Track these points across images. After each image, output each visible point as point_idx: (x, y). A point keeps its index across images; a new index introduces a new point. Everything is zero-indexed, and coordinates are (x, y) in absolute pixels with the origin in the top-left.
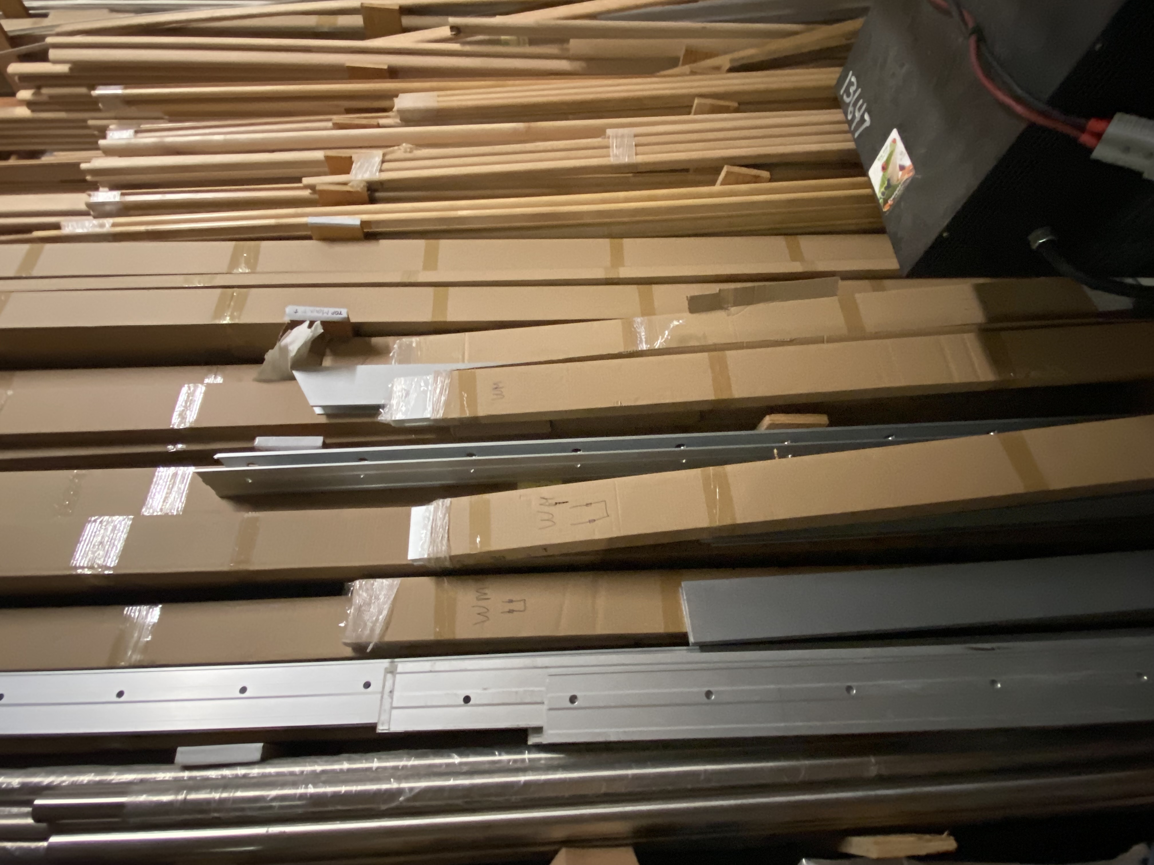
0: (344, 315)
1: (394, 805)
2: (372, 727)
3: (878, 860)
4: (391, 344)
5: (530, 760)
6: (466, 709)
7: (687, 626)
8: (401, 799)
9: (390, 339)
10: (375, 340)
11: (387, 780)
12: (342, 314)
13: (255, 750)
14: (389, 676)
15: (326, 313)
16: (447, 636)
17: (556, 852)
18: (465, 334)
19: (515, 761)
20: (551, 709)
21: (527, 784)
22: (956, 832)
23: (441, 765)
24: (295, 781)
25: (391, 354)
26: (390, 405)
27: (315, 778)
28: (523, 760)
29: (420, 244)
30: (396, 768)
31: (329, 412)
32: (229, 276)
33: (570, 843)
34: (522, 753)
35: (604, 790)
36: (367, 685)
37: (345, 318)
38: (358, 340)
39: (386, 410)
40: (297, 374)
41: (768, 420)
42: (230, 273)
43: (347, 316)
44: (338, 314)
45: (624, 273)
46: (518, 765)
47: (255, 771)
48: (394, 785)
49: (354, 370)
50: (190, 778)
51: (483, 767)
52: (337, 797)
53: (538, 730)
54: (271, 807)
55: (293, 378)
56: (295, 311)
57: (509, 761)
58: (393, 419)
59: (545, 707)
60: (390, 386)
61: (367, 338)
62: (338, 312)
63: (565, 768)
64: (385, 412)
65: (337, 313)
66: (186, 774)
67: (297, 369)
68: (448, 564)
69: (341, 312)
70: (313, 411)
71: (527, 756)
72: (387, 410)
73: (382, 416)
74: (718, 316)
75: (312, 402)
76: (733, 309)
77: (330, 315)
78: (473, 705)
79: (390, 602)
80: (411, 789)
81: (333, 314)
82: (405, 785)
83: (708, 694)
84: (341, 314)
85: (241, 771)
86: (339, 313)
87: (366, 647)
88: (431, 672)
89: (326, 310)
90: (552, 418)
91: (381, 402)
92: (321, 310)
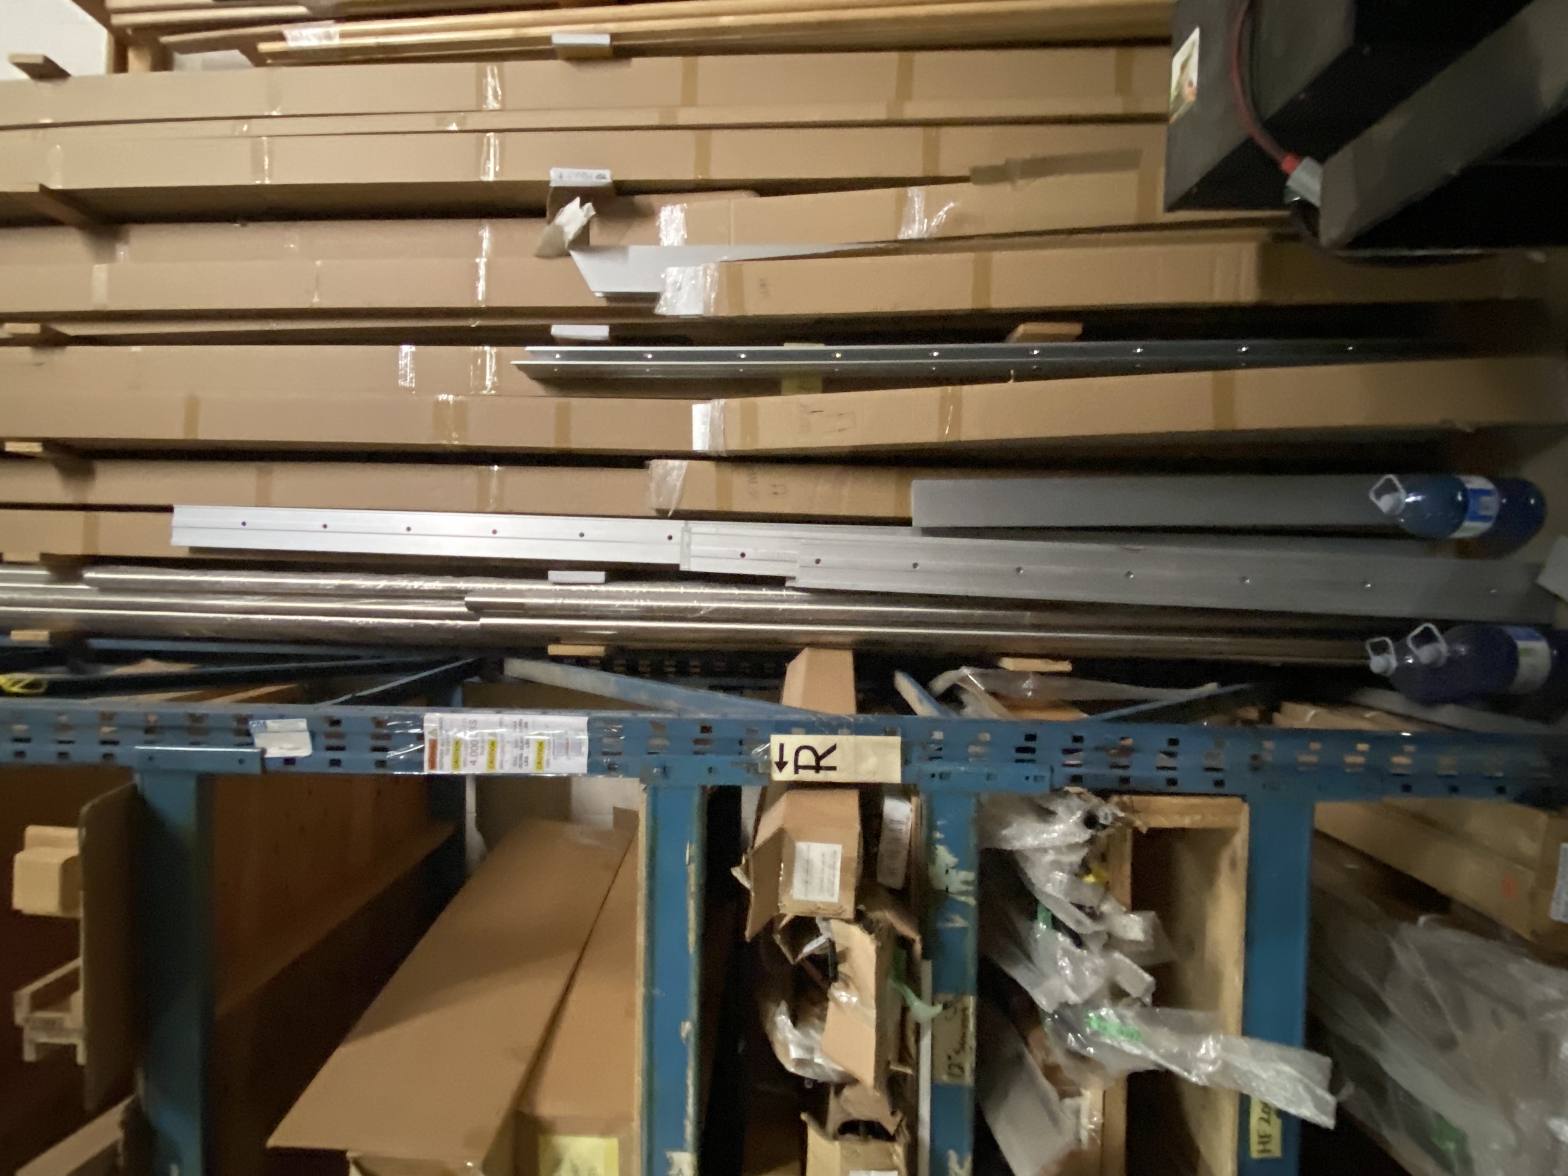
0: (608, 179)
1: (697, 615)
2: (677, 566)
3: (1013, 671)
5: (787, 596)
6: (742, 561)
7: (914, 512)
8: (702, 612)
10: (640, 199)
11: (692, 600)
12: (606, 178)
13: (601, 576)
14: (685, 533)
15: (590, 176)
16: (726, 508)
17: (802, 649)
19: (776, 595)
20: (801, 566)
21: (784, 610)
22: (1074, 661)
23: (725, 594)
24: (632, 596)
25: (657, 224)
26: (665, 298)
27: (642, 596)
28: (782, 595)
29: (676, 62)
30: (696, 594)
31: (609, 296)
32: (478, 115)
33: (811, 645)
34: (781, 590)
35: (835, 617)
36: (670, 538)
37: (609, 183)
38: (622, 200)
39: (661, 303)
40: (572, 253)
41: (1022, 329)
42: (480, 111)
43: (611, 180)
45: (911, 111)
46: (779, 598)
47: (603, 588)
48: (695, 604)
50: (560, 590)
51: (756, 598)
52: (660, 609)
53: (793, 578)
54: (620, 611)
55: (569, 255)
56: (560, 176)
57: (772, 595)
58: (669, 313)
59: (797, 566)
60: (663, 276)
61: (630, 197)
63: (810, 602)
64: (661, 305)
65: (600, 177)
66: (558, 587)
67: (573, 249)
68: (725, 455)
71: (784, 593)
72: (663, 303)
73: (658, 309)
74: (1003, 190)
75: (593, 289)
76: (1021, 182)
77: (594, 179)
78: (747, 559)
79: (681, 479)
80: (708, 608)
81: (597, 178)
82: (703, 605)
83: (915, 565)
84: (604, 178)
85: (593, 588)
86: (603, 176)
87: (667, 512)
88: (716, 534)
89: (589, 172)
91: (656, 290)
92: (585, 173)
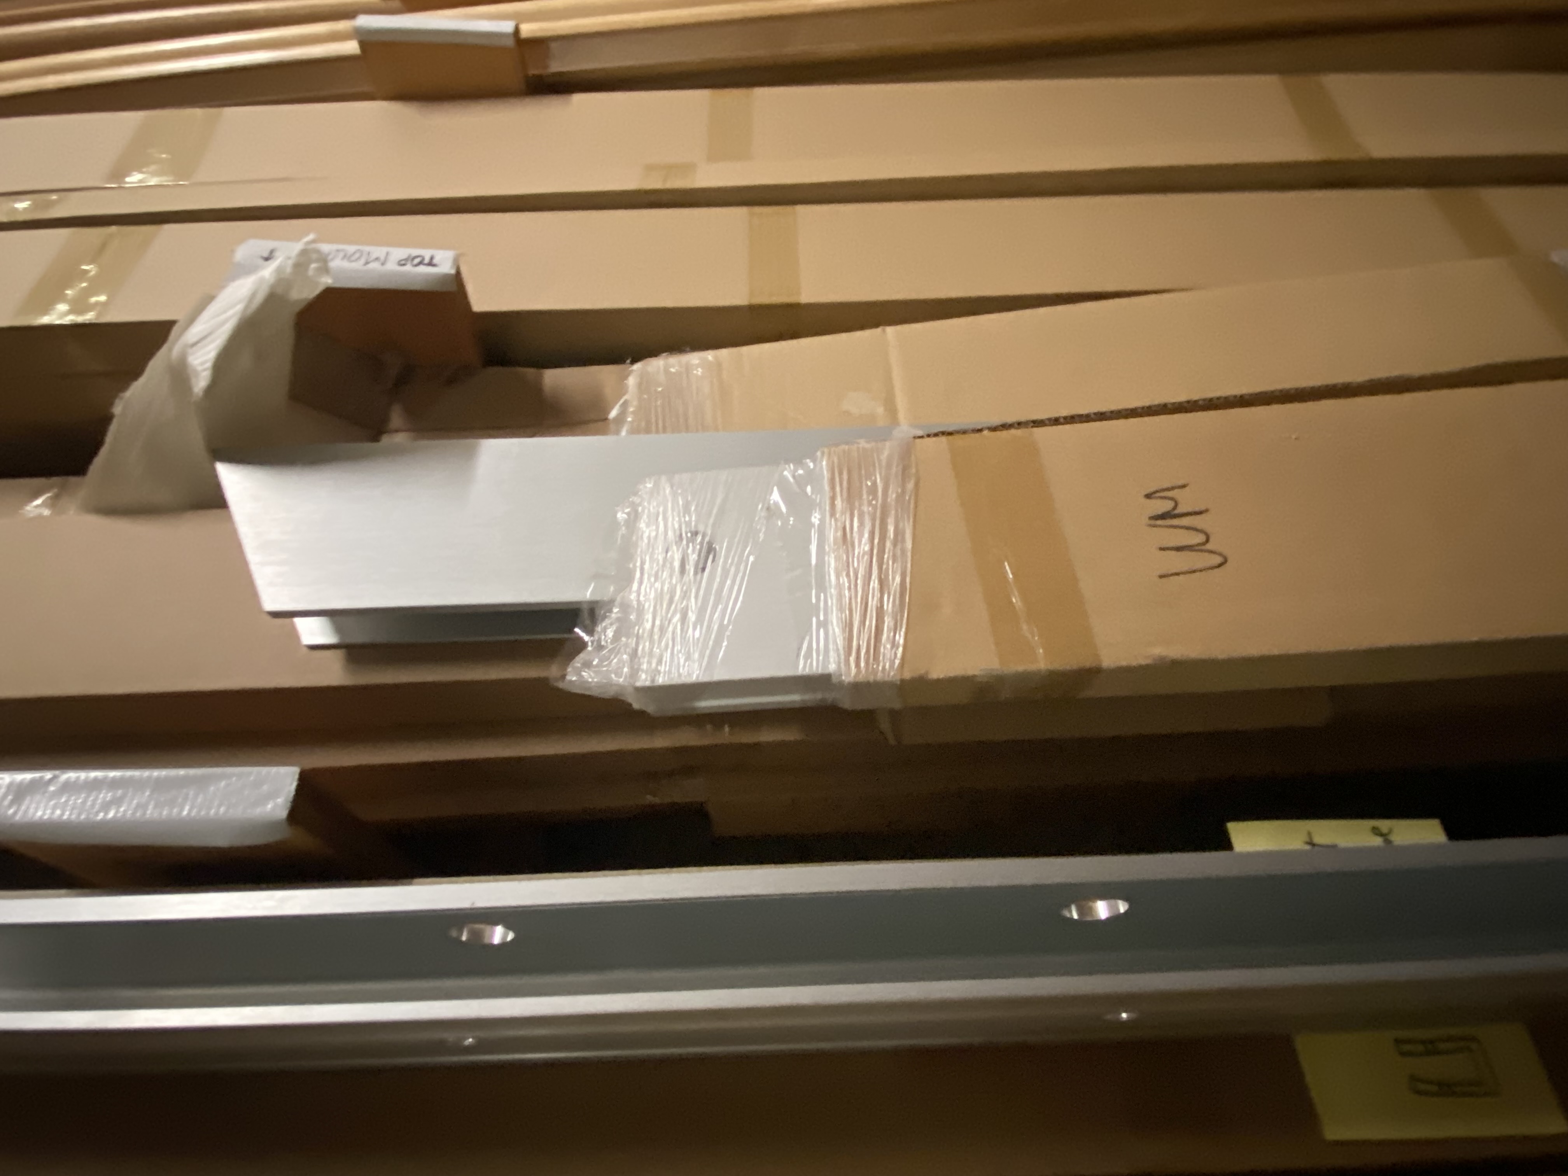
0: (445, 266)
4: (608, 391)
9: (604, 374)
12: (434, 265)
15: (377, 259)
18: (884, 331)
25: (613, 414)
26: (626, 607)
31: (359, 637)
32: (104, 193)
37: (446, 276)
39: (607, 631)
40: (227, 475)
42: (112, 187)
43: (453, 272)
44: (421, 263)
49: (471, 455)
56: (266, 255)
58: (644, 680)
60: (621, 516)
61: (530, 372)
62: (423, 259)
64: (600, 647)
65: (417, 261)
69: (432, 258)
70: (294, 634)
72: (610, 633)
73: (588, 665)
75: (282, 596)
77: (392, 266)
81: (402, 263)
84: (431, 264)
86: (427, 261)
89: (379, 251)
90: (1338, 680)
91: (587, 594)
92: (361, 252)
